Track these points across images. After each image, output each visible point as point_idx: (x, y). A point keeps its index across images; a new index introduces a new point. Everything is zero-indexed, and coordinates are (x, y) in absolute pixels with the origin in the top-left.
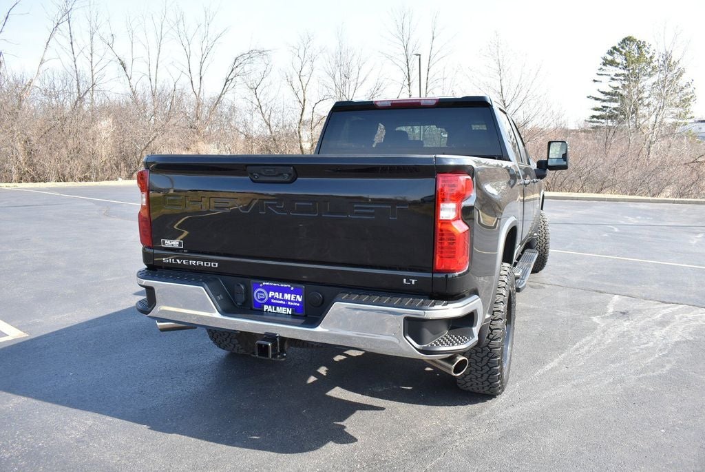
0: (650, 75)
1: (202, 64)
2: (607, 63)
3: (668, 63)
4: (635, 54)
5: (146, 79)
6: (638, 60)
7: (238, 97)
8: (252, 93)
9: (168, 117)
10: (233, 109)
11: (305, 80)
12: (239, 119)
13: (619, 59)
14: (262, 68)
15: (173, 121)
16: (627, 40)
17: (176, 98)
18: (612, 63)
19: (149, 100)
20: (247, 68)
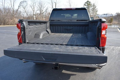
0: (91, 7)
1: (14, 3)
2: (84, 5)
3: (94, 5)
4: (89, 3)
5: (2, 6)
6: (89, 5)
7: (21, 9)
8: (24, 9)
9: (7, 13)
10: (20, 12)
11: (34, 7)
12: (22, 14)
13: (86, 4)
14: (26, 4)
15: (8, 14)
16: (88, 1)
17: (9, 10)
18: (85, 5)
19: (3, 10)
20: (23, 4)
